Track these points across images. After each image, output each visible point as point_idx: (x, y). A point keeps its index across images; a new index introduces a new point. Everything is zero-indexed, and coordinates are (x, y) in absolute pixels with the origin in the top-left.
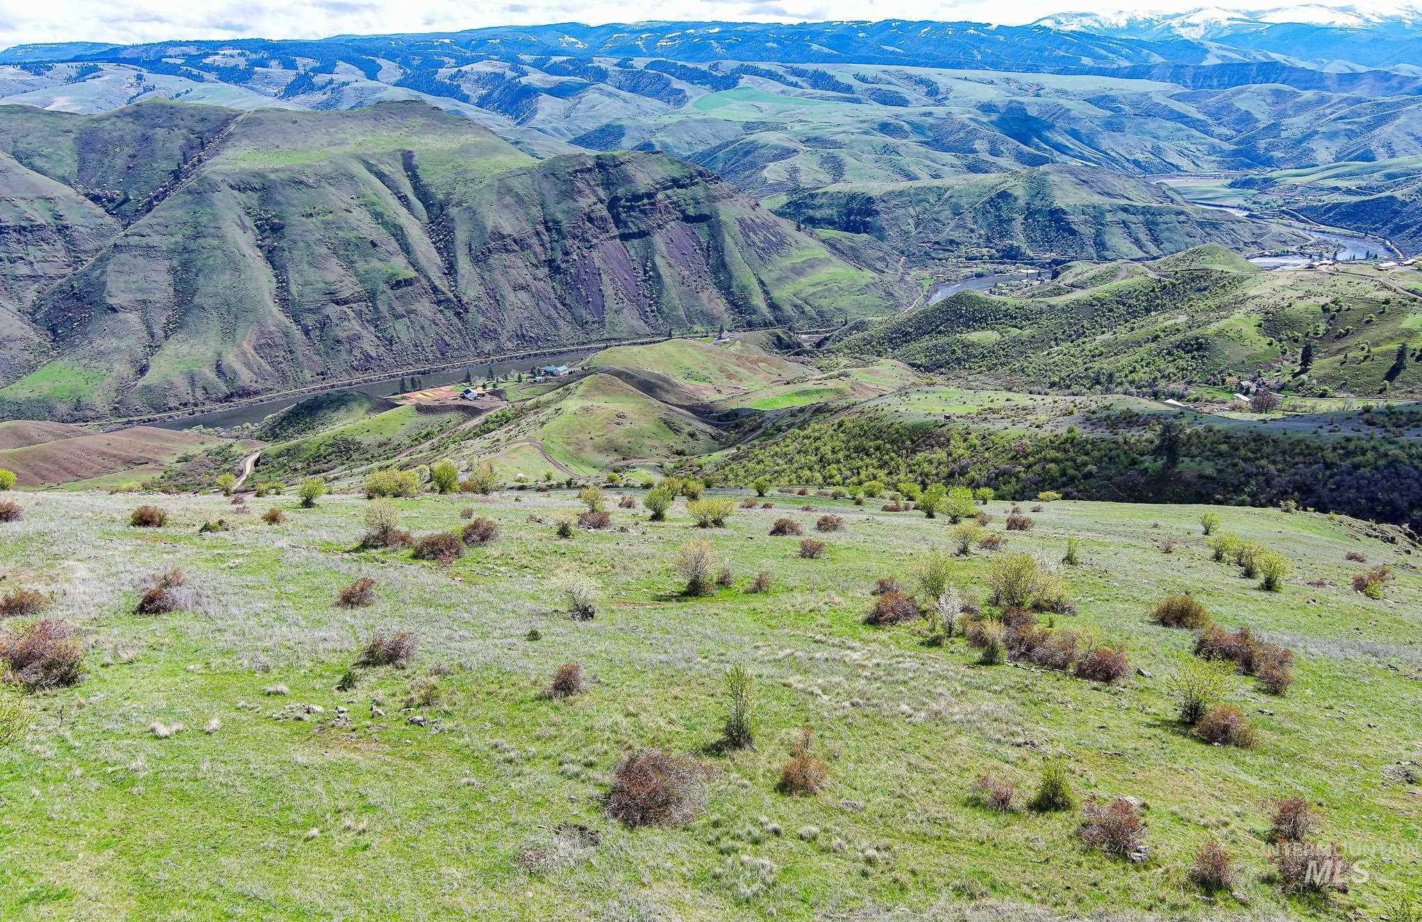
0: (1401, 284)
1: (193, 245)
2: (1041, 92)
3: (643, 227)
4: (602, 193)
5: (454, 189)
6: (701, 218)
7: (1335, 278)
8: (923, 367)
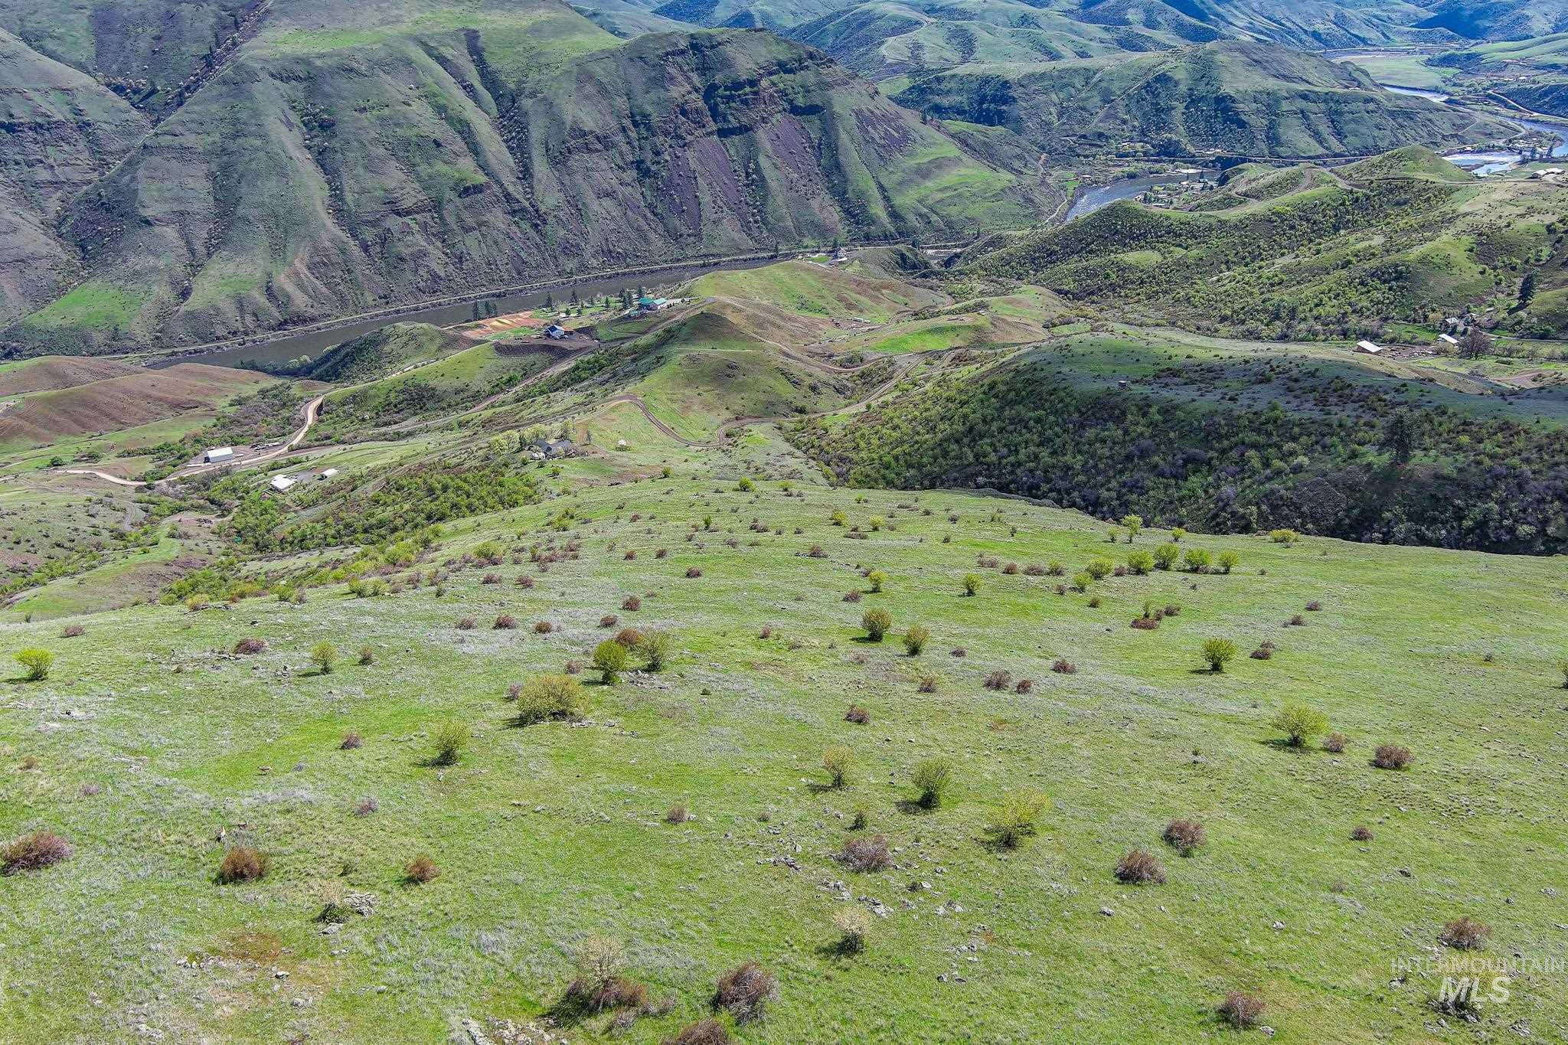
1: (232, 146)
3: (744, 120)
4: (696, 78)
5: (527, 76)
6: (812, 110)
8: (1073, 294)
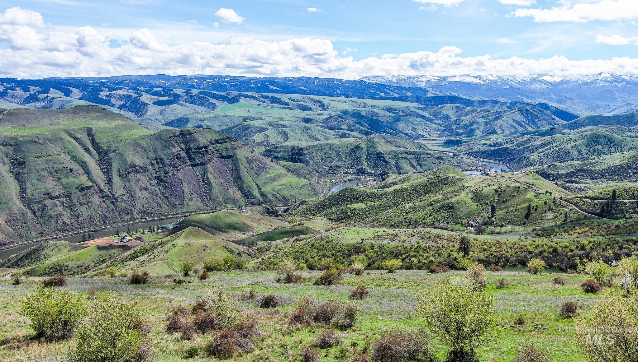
0: (523, 181)
2: (366, 106)
3: (202, 161)
4: (183, 146)
5: (112, 145)
6: (229, 157)
7: (498, 178)
8: (334, 220)
